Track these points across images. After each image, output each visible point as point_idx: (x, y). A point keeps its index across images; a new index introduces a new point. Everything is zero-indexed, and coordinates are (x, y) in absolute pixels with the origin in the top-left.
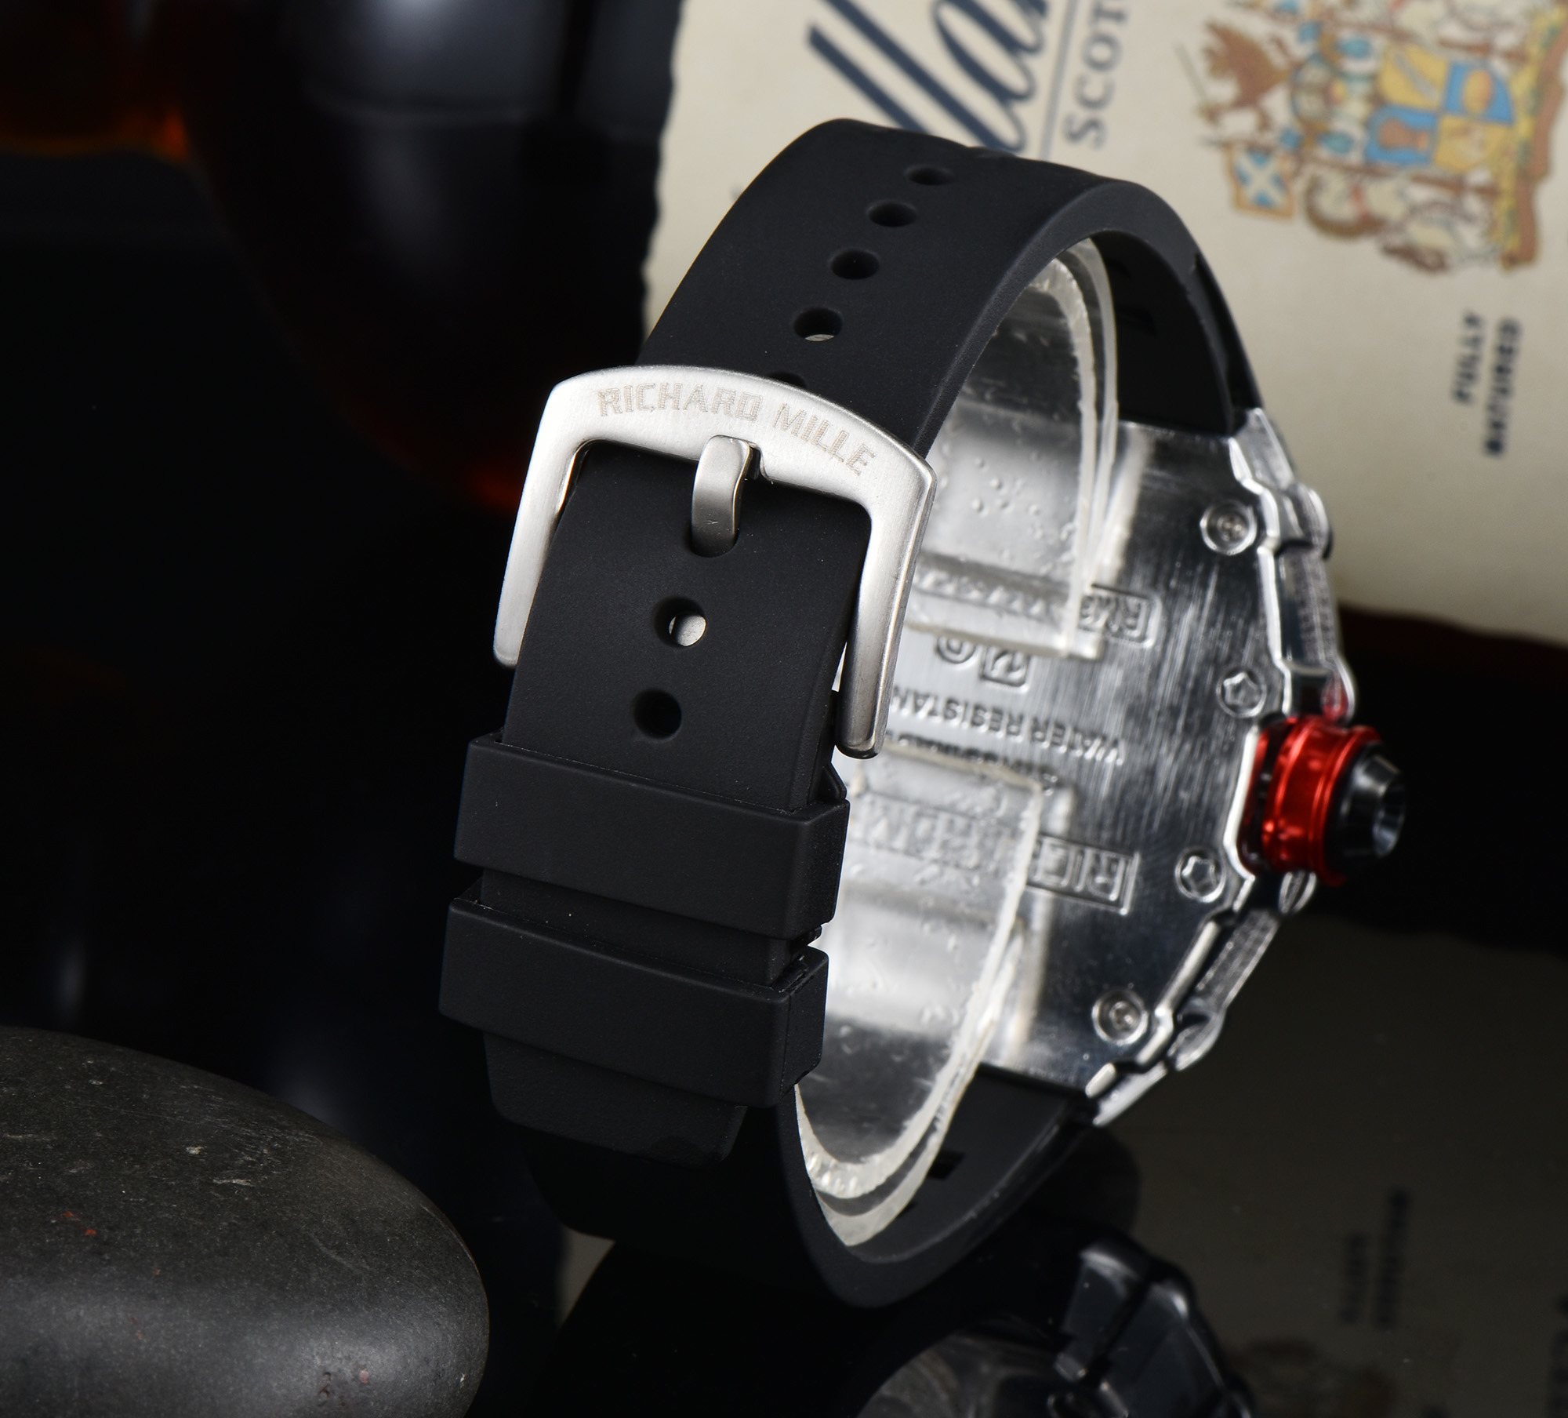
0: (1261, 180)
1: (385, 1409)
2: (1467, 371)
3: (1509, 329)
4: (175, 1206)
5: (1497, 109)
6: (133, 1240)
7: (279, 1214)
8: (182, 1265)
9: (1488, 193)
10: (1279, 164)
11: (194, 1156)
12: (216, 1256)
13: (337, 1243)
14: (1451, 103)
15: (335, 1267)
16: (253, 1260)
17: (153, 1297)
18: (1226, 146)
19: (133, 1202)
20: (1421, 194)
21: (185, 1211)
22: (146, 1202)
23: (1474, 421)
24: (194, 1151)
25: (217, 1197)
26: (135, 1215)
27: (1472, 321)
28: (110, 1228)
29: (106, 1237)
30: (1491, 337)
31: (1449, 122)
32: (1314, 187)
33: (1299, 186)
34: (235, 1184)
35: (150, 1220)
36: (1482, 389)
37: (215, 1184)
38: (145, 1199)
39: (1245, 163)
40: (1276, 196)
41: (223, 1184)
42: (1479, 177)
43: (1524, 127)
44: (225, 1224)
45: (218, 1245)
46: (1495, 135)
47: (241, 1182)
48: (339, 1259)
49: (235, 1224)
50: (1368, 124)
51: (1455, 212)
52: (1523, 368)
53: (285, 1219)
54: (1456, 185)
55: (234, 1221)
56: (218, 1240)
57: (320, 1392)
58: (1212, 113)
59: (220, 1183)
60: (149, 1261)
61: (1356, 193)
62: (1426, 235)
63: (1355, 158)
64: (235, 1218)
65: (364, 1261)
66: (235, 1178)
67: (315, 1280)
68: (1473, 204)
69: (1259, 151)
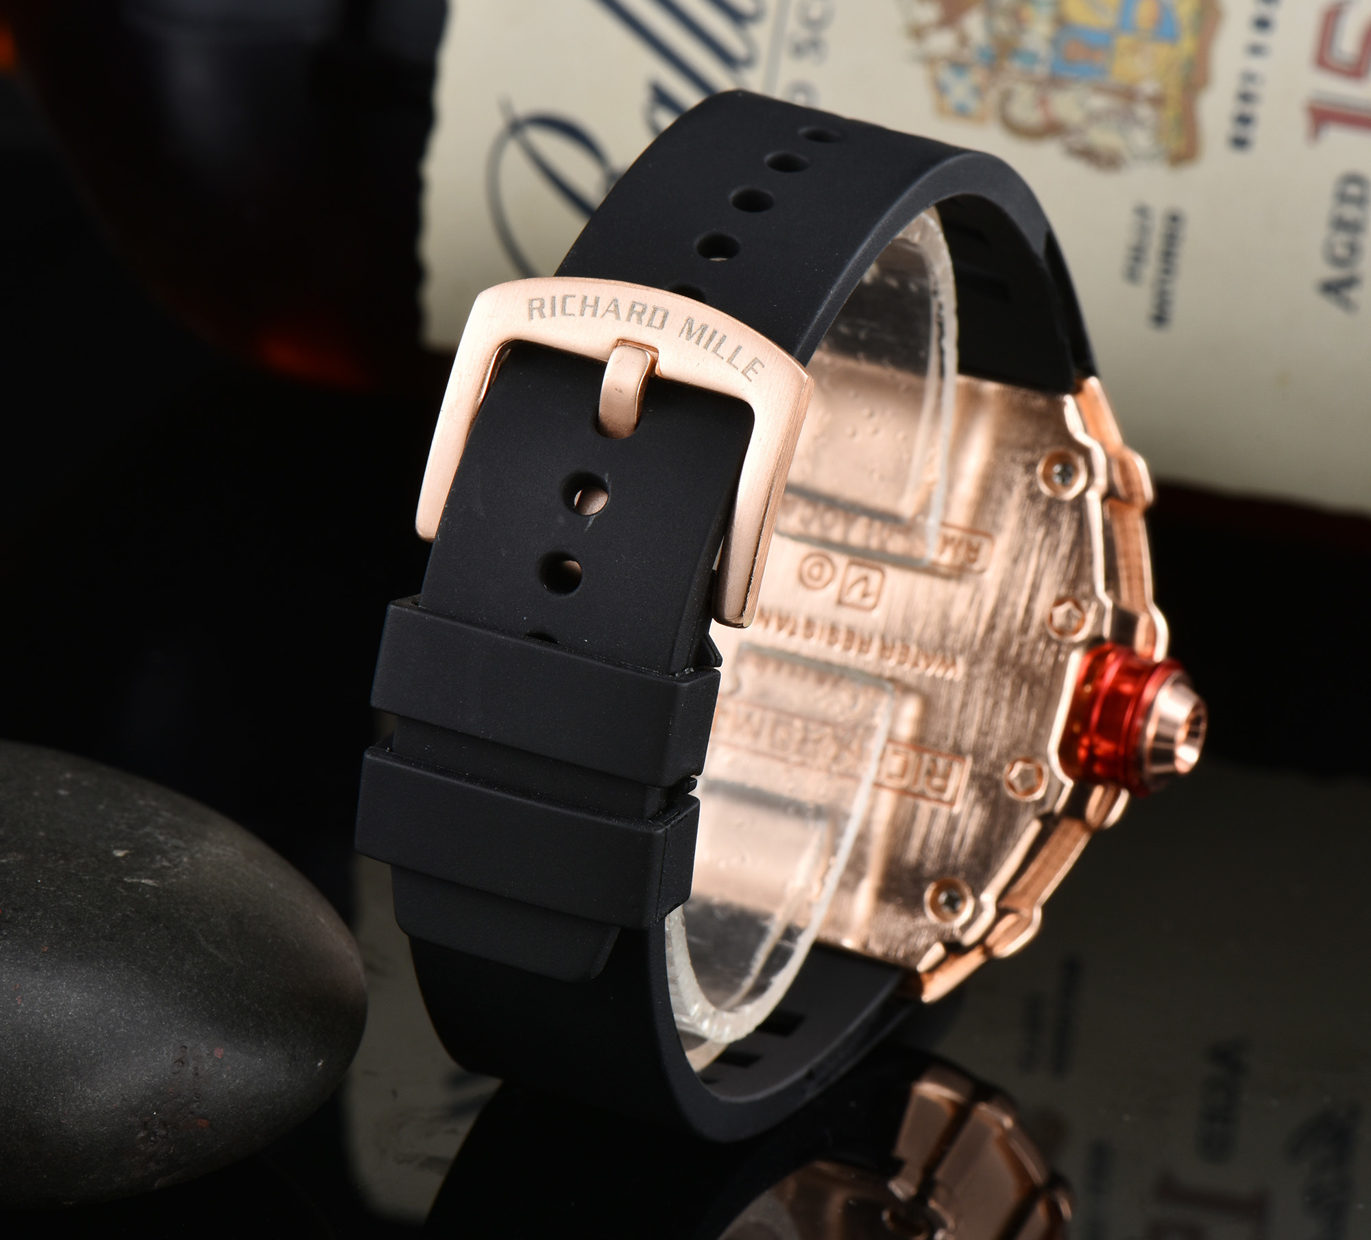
0: (960, 90)
1: (237, 1082)
2: (1137, 254)
3: (1174, 219)
4: (80, 896)
5: (1164, 29)
6: (32, 921)
7: (172, 911)
8: (69, 945)
9: (1157, 101)
10: (976, 76)
11: (118, 859)
12: (102, 940)
13: (218, 939)
14: (1125, 23)
15: (210, 959)
16: (134, 946)
17: (37, 969)
18: (930, 61)
19: (43, 890)
20: (1099, 102)
21: (87, 901)
22: (55, 891)
23: (1142, 298)
24: (120, 854)
25: (121, 892)
26: (42, 900)
27: (1142, 212)
28: (14, 909)
29: (9, 916)
30: (1158, 226)
31: (1123, 41)
32: (1007, 97)
33: (993, 97)
34: (143, 884)
35: (53, 905)
36: (1150, 269)
37: (125, 882)
38: (55, 889)
39: (947, 76)
40: (973, 104)
41: (132, 883)
42: (1149, 87)
43: (1187, 45)
44: (119, 914)
45: (107, 931)
46: (1162, 52)
47: (150, 882)
48: (215, 952)
49: (128, 916)
50: (1054, 42)
51: (1126, 118)
52: (1188, 252)
53: (176, 915)
54: (1128, 95)
55: (128, 913)
56: (108, 927)
57: (176, 1062)
58: (918, 32)
59: (130, 881)
60: (40, 939)
61: (1042, 102)
62: (1103, 137)
63: (1041, 70)
64: (131, 911)
65: (239, 956)
66: (145, 878)
67: (188, 967)
68: (1144, 111)
69: (958, 66)
